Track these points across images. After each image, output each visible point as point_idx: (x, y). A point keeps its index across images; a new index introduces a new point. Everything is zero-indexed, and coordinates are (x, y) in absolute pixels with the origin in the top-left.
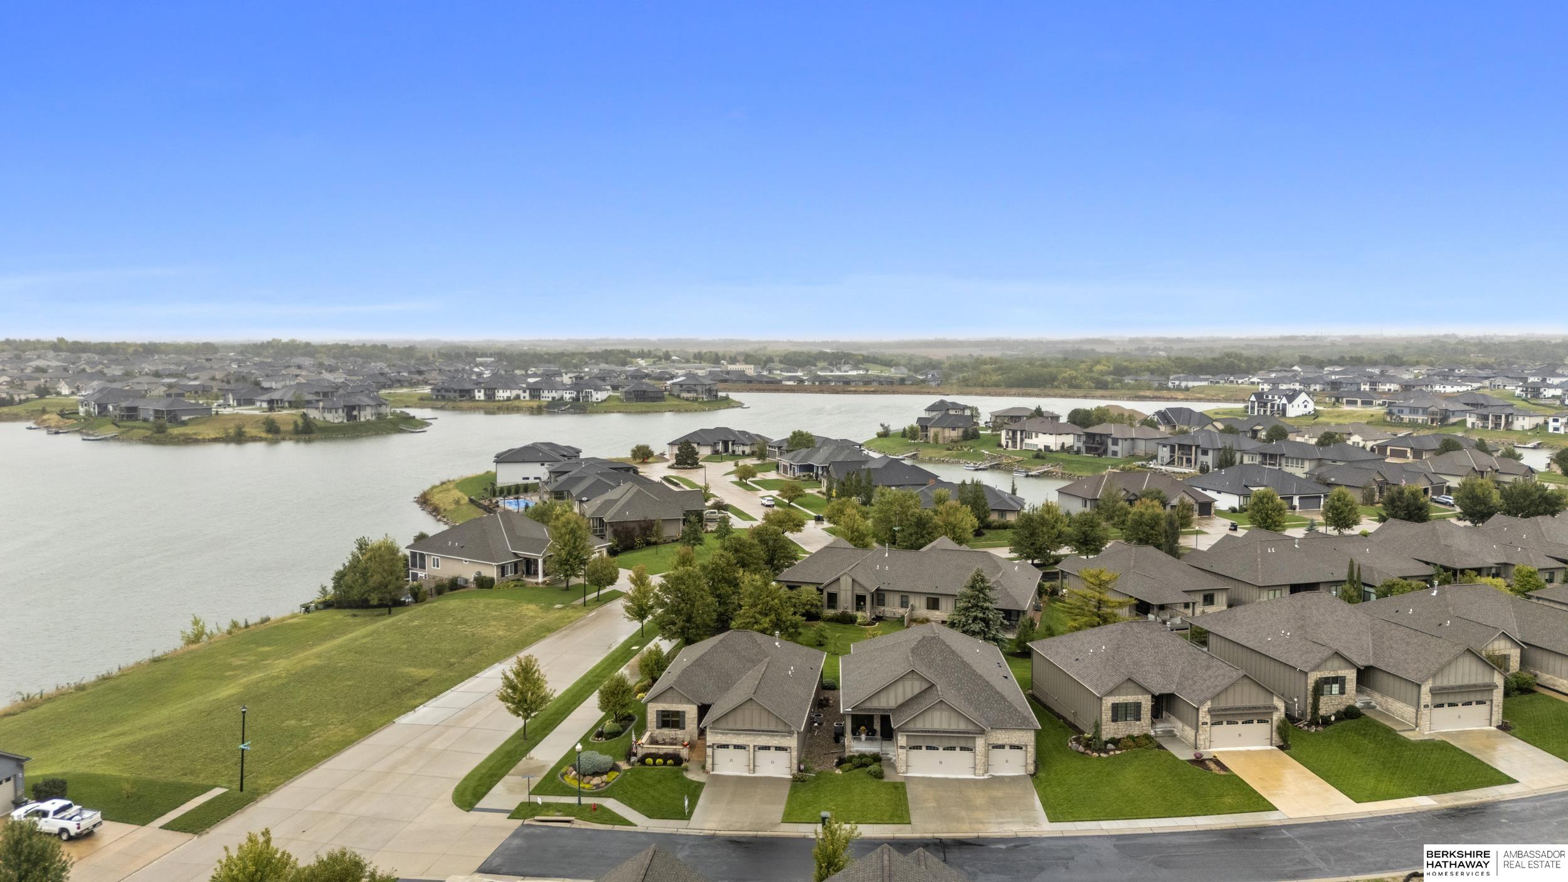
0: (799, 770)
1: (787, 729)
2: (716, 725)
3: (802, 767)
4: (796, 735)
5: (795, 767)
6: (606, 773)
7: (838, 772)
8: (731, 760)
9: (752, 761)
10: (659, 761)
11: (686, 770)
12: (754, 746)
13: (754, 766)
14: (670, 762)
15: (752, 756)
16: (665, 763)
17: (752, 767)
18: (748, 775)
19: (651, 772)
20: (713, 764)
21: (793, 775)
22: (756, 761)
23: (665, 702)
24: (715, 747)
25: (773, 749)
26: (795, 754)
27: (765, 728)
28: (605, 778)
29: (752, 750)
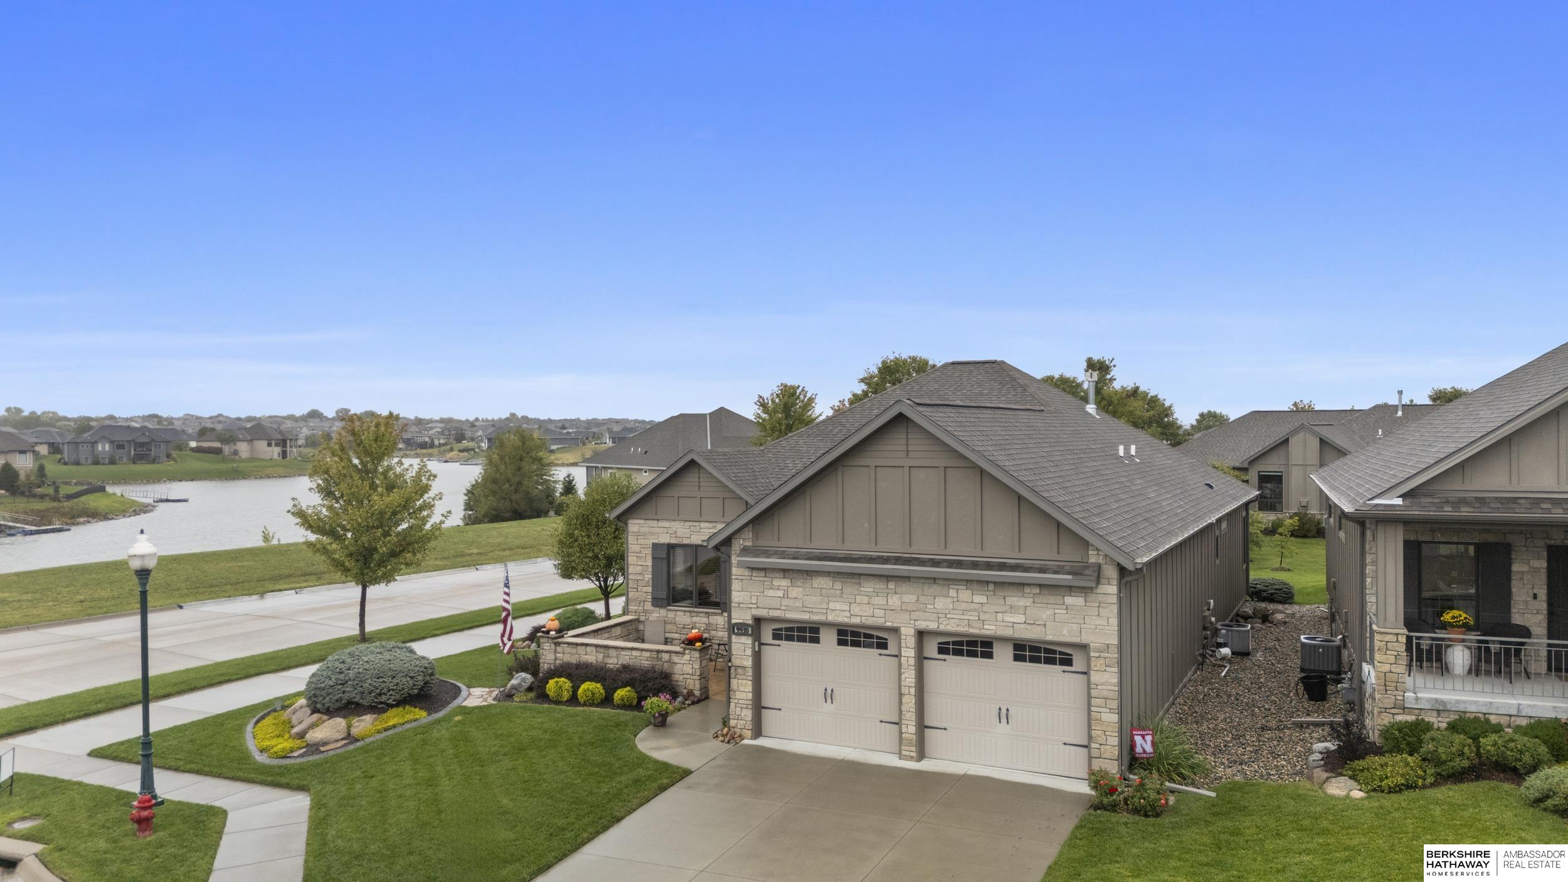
0: (1133, 761)
1: (1070, 554)
3: (1144, 744)
4: (1110, 589)
5: (1109, 746)
6: (378, 708)
7: (1340, 788)
8: (829, 696)
9: (910, 702)
10: (588, 688)
12: (921, 634)
13: (922, 727)
14: (621, 693)
15: (909, 677)
16: (607, 701)
17: (910, 729)
18: (894, 761)
20: (758, 707)
21: (1097, 780)
22: (931, 702)
23: (678, 516)
24: (767, 635)
25: (1003, 654)
26: (1106, 678)
27: (962, 549)
28: (364, 724)
29: (909, 653)
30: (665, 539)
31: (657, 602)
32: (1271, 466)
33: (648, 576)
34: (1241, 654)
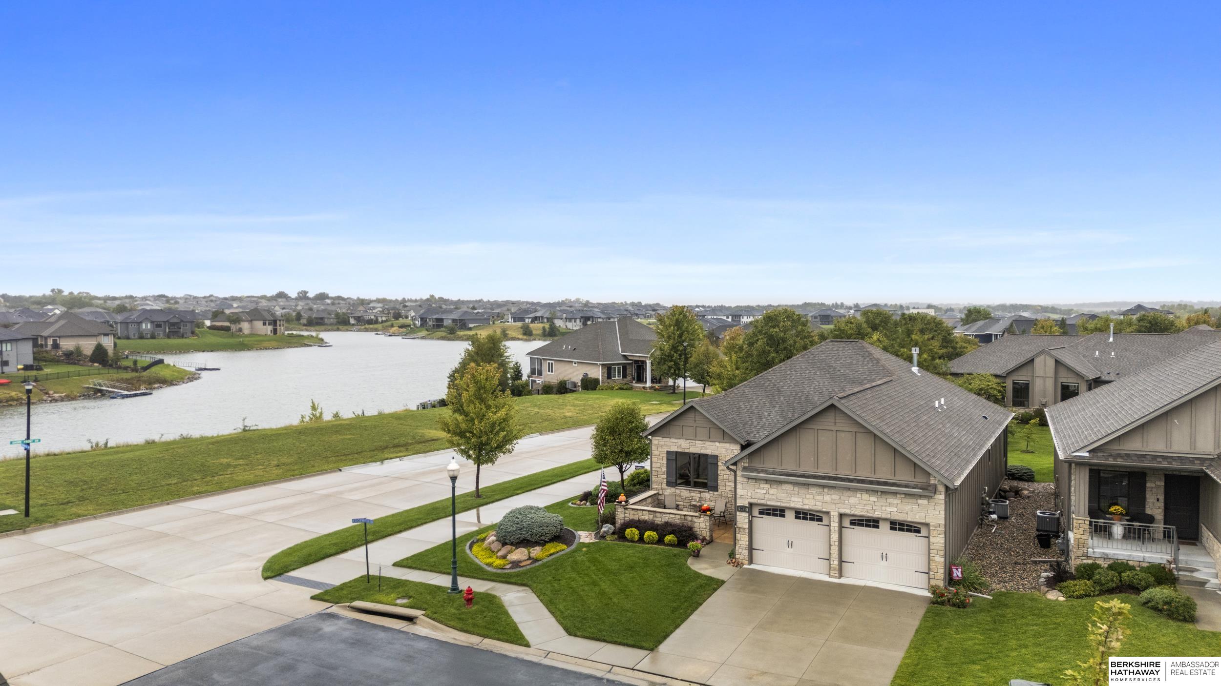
0: (950, 580)
1: (920, 479)
2: (756, 464)
3: (957, 573)
4: (941, 497)
5: (939, 573)
6: (542, 543)
7: (1054, 596)
8: (790, 544)
9: (835, 549)
10: (649, 534)
11: (697, 555)
12: (841, 516)
13: (841, 561)
14: (669, 538)
15: (835, 537)
16: (660, 541)
17: (835, 562)
18: (826, 578)
19: (627, 552)
20: (751, 549)
21: (934, 590)
22: (845, 549)
23: (681, 436)
24: (756, 512)
25: (885, 527)
26: (938, 540)
27: (864, 473)
28: (536, 552)
29: (835, 525)
30: (674, 449)
31: (669, 484)
32: (1022, 377)
33: (664, 469)
34: (1003, 518)
